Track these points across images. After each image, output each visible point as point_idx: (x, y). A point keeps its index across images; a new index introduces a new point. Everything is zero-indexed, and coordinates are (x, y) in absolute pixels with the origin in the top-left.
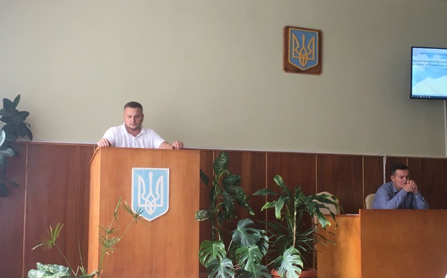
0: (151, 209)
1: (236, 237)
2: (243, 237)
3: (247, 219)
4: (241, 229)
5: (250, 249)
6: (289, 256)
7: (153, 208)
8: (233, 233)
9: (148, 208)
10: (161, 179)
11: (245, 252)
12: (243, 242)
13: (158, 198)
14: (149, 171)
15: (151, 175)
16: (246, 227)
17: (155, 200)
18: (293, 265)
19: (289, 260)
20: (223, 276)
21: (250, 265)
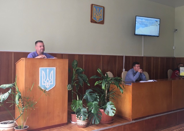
0: (48, 85)
1: (86, 97)
2: (89, 97)
3: (90, 89)
4: (87, 94)
5: (93, 103)
6: (109, 105)
7: (49, 85)
8: (84, 96)
9: (47, 85)
10: (52, 72)
11: (92, 105)
12: (89, 99)
13: (51, 81)
14: (47, 69)
15: (48, 70)
16: (90, 92)
17: (49, 82)
18: (111, 109)
19: (109, 107)
20: (83, 115)
21: (94, 110)
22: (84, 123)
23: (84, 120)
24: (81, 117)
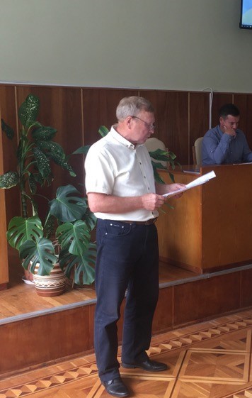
1: (55, 209)
2: (65, 208)
3: (69, 186)
4: (61, 199)
5: (74, 226)
8: (50, 204)
11: (69, 230)
12: (64, 215)
16: (69, 195)
20: (41, 261)
21: (76, 245)
22: (53, 283)
23: (45, 273)
24: (38, 265)
